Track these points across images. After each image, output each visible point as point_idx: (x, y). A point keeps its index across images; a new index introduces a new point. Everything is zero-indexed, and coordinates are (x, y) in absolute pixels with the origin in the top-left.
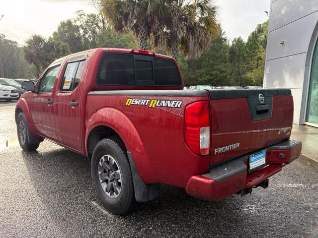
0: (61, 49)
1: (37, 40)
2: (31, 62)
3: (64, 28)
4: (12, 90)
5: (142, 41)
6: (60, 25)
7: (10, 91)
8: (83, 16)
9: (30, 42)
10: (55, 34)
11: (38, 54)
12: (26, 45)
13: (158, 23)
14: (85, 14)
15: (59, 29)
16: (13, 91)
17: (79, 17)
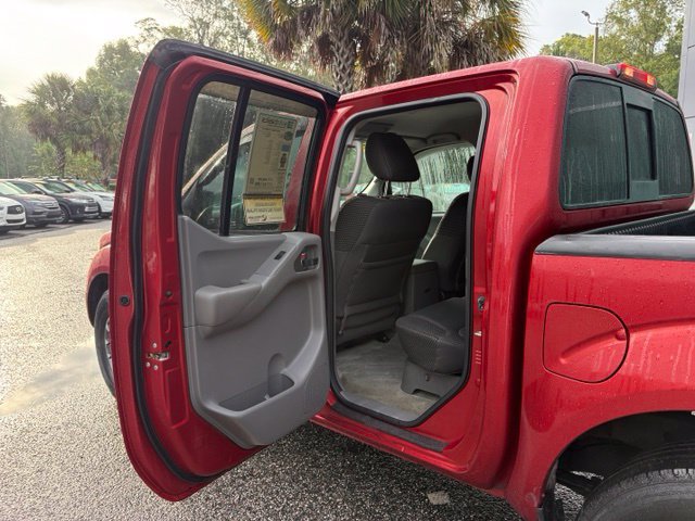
0: (116, 105)
1: (58, 86)
2: (44, 139)
3: (112, 58)
4: (9, 208)
5: (341, 79)
6: (103, 53)
7: (6, 210)
8: (154, 32)
9: (41, 92)
10: (91, 73)
11: (60, 120)
12: (33, 98)
13: (387, 31)
14: (159, 27)
15: (101, 62)
16: (12, 210)
17: (146, 33)
